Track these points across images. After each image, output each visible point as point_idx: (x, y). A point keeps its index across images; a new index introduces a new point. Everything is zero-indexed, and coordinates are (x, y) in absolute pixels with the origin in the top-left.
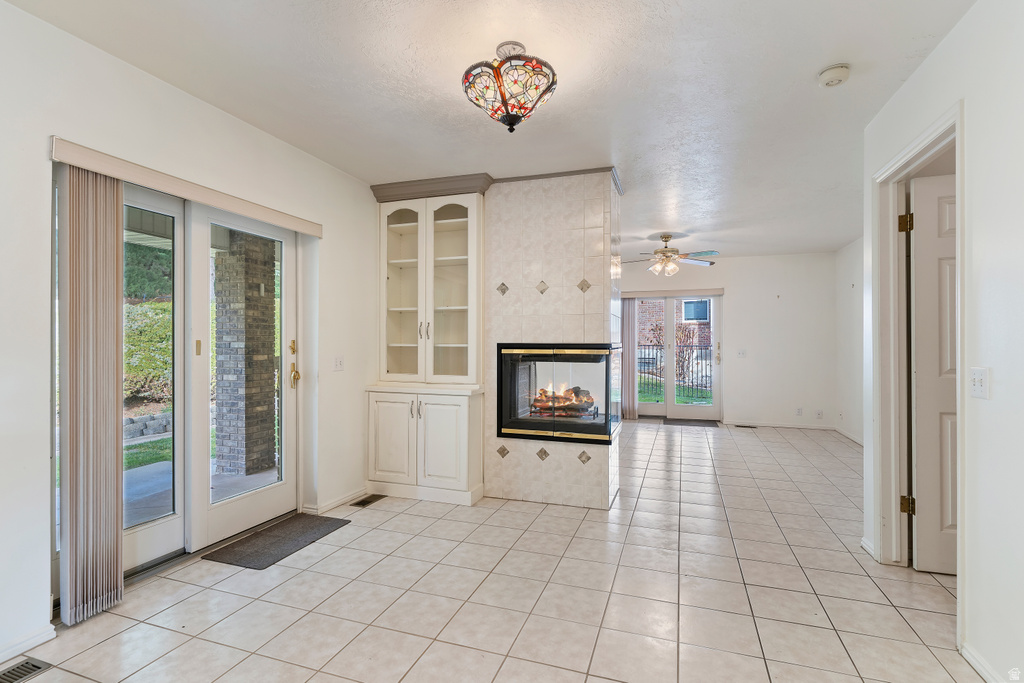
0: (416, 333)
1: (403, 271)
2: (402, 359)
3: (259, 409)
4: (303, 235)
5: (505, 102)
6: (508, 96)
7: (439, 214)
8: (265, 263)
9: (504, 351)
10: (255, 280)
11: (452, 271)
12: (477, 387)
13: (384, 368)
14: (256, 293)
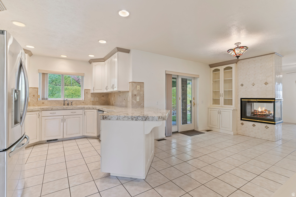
0: (219, 96)
1: (216, 82)
2: (216, 101)
3: (184, 111)
4: (196, 78)
5: (236, 54)
6: (236, 53)
7: (225, 69)
8: (185, 81)
9: (242, 100)
10: (184, 85)
11: (228, 82)
12: (235, 108)
13: (212, 103)
14: (184, 88)
